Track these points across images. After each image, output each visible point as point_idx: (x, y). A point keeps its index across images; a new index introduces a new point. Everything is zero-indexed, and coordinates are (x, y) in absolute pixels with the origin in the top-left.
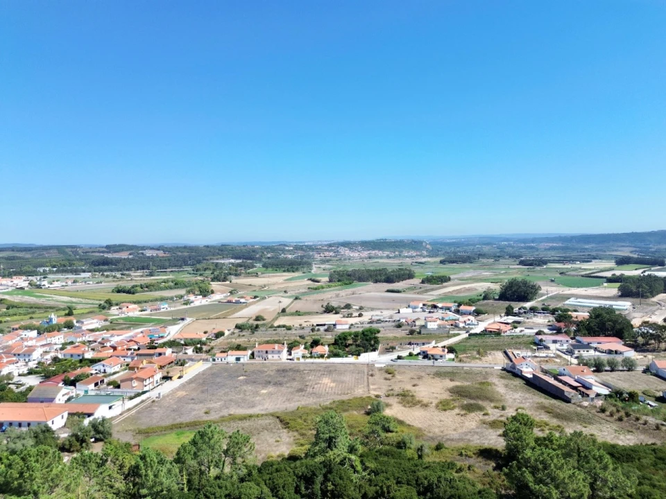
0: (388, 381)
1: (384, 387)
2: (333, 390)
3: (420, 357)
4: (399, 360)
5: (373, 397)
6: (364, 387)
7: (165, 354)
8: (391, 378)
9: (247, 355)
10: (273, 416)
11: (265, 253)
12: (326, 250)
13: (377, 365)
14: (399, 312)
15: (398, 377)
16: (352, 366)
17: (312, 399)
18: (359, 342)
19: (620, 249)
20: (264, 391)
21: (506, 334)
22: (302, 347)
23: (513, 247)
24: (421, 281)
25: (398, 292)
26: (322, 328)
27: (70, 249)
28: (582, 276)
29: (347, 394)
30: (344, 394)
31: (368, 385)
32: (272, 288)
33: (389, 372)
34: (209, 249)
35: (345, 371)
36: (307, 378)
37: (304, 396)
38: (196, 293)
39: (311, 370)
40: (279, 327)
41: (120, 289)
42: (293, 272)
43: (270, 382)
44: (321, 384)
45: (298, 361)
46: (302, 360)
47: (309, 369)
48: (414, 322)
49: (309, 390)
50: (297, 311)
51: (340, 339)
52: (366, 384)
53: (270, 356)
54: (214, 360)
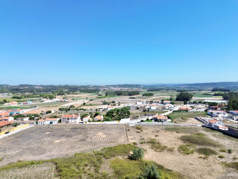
0: (139, 133)
1: (137, 137)
2: (104, 140)
3: (153, 121)
4: (142, 122)
5: (132, 144)
6: (124, 137)
7: (8, 120)
8: (140, 132)
9: (56, 120)
10: (52, 162)
11: (82, 88)
12: (105, 87)
13: (130, 125)
14: (136, 104)
15: (144, 131)
16: (116, 125)
17: (89, 146)
18: (119, 114)
19: (209, 88)
20: (57, 141)
21: (190, 111)
22: (89, 117)
23: (172, 87)
24: (142, 95)
25: (134, 98)
26: (101, 110)
27: (5, 86)
28: (202, 94)
29: (114, 142)
30: (112, 142)
31: (127, 136)
32: (81, 97)
33: (138, 128)
34: (60, 86)
35: (112, 128)
36: (89, 132)
37: (84, 144)
38: (48, 98)
39: (92, 128)
40: (80, 109)
41: (15, 97)
42: (92, 93)
43: (64, 135)
44: (97, 136)
45: (86, 124)
46: (88, 123)
47: (91, 127)
48: (145, 107)
49: (89, 140)
50: (90, 104)
51: (110, 112)
52: (125, 135)
53: (70, 121)
54: (37, 123)
